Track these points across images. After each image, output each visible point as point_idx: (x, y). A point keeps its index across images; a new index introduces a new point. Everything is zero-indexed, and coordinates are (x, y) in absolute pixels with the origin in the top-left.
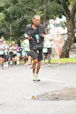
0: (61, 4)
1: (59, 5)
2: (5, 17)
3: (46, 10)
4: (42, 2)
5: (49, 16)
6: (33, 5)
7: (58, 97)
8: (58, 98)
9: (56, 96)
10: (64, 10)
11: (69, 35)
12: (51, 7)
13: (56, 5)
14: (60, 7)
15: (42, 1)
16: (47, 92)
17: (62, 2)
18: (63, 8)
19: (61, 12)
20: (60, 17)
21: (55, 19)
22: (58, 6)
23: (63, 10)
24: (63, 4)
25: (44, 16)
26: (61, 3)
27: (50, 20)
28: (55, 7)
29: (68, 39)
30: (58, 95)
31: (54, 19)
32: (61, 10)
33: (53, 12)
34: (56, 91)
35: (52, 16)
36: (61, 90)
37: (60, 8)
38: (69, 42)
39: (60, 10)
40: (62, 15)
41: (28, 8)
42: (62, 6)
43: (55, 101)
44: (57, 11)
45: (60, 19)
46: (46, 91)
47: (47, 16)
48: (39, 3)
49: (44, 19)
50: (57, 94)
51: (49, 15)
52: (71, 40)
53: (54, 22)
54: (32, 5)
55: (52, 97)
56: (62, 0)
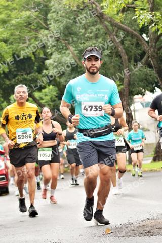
0: (153, 68)
2: (57, 93)
3: (127, 80)
4: (120, 66)
5: (133, 90)
6: (106, 71)
8: (152, 231)
9: (148, 229)
10: (159, 79)
12: (137, 75)
13: (145, 70)
14: (152, 74)
15: (119, 64)
16: (132, 222)
17: (154, 64)
18: (156, 75)
19: (153, 82)
20: (152, 91)
21: (144, 94)
22: (148, 71)
23: (157, 79)
24: (156, 68)
25: (124, 90)
26: (153, 66)
27: (136, 96)
28: (144, 74)
30: (151, 227)
31: (141, 94)
32: (153, 79)
33: (140, 83)
34: (148, 219)
35: (138, 89)
36: (155, 218)
37: (151, 76)
39: (151, 79)
40: (156, 88)
42: (154, 72)
43: (146, 238)
44: (146, 80)
45: (152, 93)
46: (130, 219)
47: (129, 88)
48: (114, 67)
49: (124, 95)
50: (150, 225)
51: (133, 88)
53: (142, 100)
54: (103, 71)
55: (141, 231)
56: (155, 62)
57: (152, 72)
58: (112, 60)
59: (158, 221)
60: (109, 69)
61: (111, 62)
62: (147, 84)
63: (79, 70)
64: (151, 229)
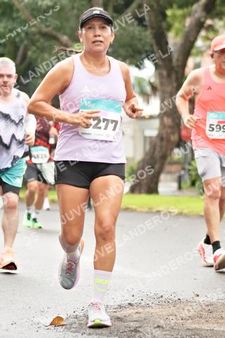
0: (145, 27)
1: (139, 31)
6: (61, 23)
7: (140, 327)
8: (140, 329)
11: (163, 125)
13: (132, 29)
14: (143, 37)
18: (153, 41)
22: (136, 32)
23: (152, 46)
24: (152, 28)
28: (128, 35)
29: (160, 137)
32: (143, 45)
34: (129, 304)
36: (143, 303)
37: (140, 40)
38: (161, 147)
39: (140, 46)
41: (45, 29)
42: (148, 33)
44: (130, 46)
52: (169, 140)
56: (153, 18)
57: (143, 34)
58: (76, 5)
59: (148, 310)
60: (67, 20)
61: (73, 8)
62: (132, 53)
63: (15, 15)
64: (138, 325)
